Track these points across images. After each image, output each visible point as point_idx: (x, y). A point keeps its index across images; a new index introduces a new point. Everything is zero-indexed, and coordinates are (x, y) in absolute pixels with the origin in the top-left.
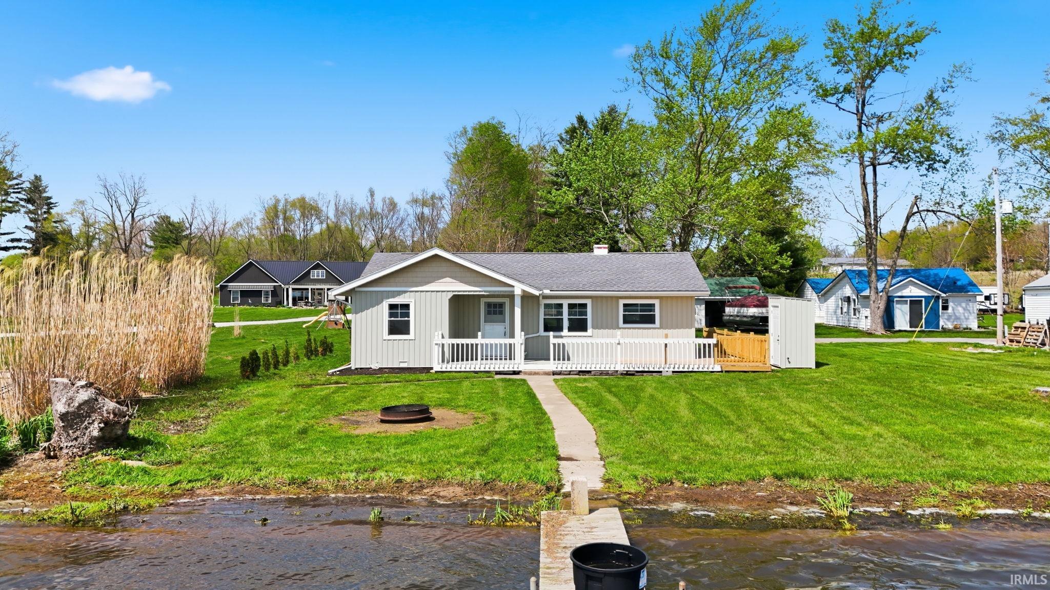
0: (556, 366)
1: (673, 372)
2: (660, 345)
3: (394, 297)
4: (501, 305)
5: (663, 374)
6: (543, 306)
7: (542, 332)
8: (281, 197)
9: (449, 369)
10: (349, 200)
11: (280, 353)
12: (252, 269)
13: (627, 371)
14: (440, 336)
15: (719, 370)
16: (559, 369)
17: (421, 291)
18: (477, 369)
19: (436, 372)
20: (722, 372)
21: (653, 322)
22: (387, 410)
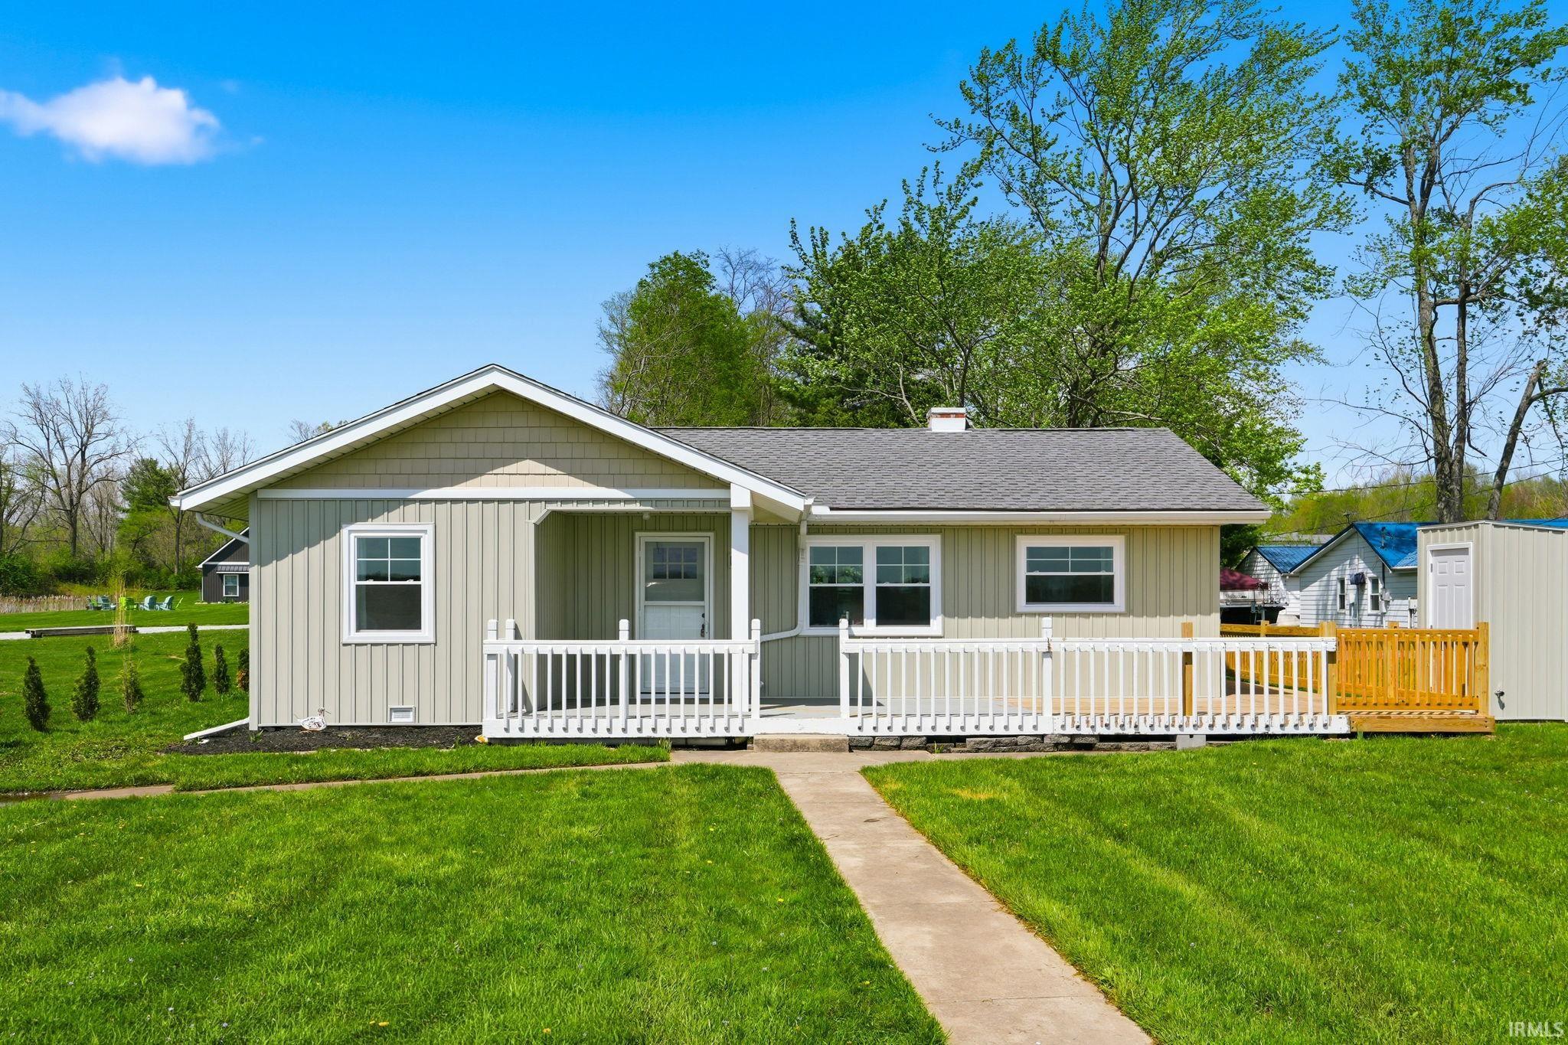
0: (857, 721)
1: (1209, 738)
2: (1172, 656)
3: (372, 515)
4: (694, 552)
5: (1180, 744)
6: (808, 554)
7: (805, 628)
9: (529, 733)
13: (1072, 736)
14: (512, 633)
15: (1345, 729)
16: (868, 732)
17: (454, 501)
18: (617, 733)
19: (492, 741)
20: (1352, 735)
21: (1109, 598)
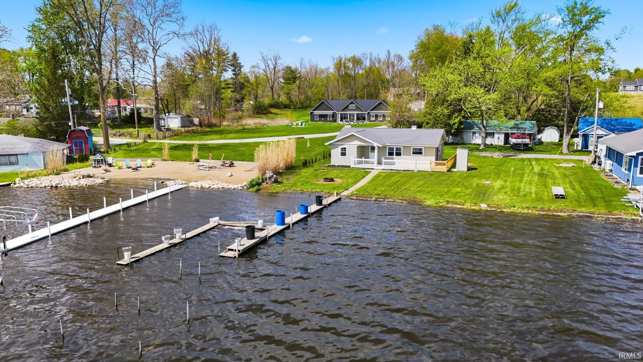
1: (417, 171)
2: (414, 163)
3: (342, 146)
6: (388, 149)
7: (387, 156)
8: (343, 56)
10: (377, 57)
11: (314, 159)
12: (323, 104)
14: (354, 157)
15: (431, 171)
16: (385, 168)
17: (349, 144)
18: (362, 167)
19: (352, 167)
21: (421, 154)
22: (325, 179)
